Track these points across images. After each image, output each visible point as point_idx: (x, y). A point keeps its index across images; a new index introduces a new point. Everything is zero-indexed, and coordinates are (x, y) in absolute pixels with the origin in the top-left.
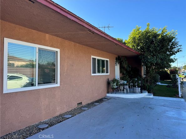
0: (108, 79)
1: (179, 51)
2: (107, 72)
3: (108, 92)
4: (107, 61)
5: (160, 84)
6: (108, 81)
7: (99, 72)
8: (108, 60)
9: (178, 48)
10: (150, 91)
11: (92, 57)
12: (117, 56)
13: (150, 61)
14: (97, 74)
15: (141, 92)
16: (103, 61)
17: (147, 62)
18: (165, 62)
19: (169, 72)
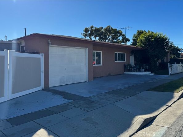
2: (124, 60)
3: (125, 71)
4: (124, 54)
6: (125, 65)
7: (119, 60)
11: (115, 52)
14: (118, 61)
16: (122, 54)
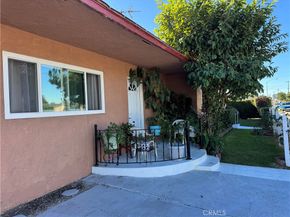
0: (96, 126)
1: (280, 51)
3: (97, 161)
5: (238, 126)
6: (96, 131)
8: (100, 73)
9: (279, 41)
10: (212, 149)
12: (134, 68)
13: (207, 73)
14: (42, 113)
15: (188, 157)
17: (200, 78)
18: (248, 76)
19: (255, 104)
